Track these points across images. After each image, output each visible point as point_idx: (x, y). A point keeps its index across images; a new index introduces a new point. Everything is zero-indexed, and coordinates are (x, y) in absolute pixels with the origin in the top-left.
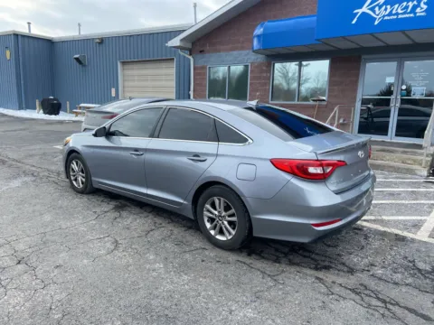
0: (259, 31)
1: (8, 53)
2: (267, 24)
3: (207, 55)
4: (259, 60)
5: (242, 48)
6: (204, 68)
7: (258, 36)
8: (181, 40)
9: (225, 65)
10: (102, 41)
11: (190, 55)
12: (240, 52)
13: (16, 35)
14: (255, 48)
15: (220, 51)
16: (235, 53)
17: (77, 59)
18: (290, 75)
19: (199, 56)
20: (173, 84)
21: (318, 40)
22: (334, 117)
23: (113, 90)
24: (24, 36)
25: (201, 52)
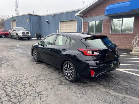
0: (107, 8)
1: (28, 20)
2: (110, 6)
3: (88, 18)
4: (107, 18)
5: (101, 15)
6: (87, 22)
7: (107, 10)
8: (80, 13)
9: (94, 21)
10: (54, 16)
11: (82, 18)
12: (100, 16)
13: (30, 15)
14: (106, 14)
15: (92, 16)
16: (98, 16)
17: (47, 21)
18: (115, 24)
19: (85, 18)
20: (76, 28)
21: (131, 10)
22: (137, 38)
23: (57, 31)
24: (32, 15)
25: (86, 17)
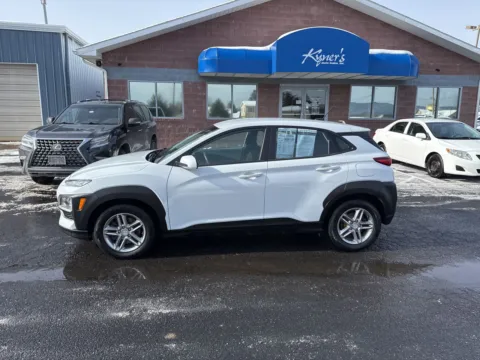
3: (126, 69)
6: (122, 82)
9: (151, 81)
12: (171, 70)
15: (143, 66)
25: (120, 65)
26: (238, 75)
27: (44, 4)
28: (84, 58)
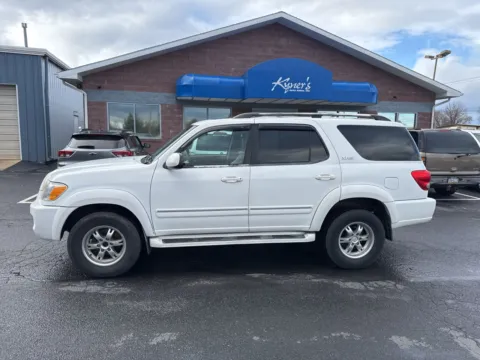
3: (106, 92)
4: (170, 103)
6: (104, 104)
8: (79, 74)
9: (130, 103)
12: (149, 93)
15: (123, 89)
16: (143, 93)
19: (94, 91)
25: (99, 88)
26: (213, 99)
27: (25, 26)
28: (64, 80)
